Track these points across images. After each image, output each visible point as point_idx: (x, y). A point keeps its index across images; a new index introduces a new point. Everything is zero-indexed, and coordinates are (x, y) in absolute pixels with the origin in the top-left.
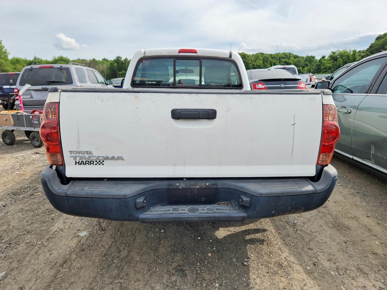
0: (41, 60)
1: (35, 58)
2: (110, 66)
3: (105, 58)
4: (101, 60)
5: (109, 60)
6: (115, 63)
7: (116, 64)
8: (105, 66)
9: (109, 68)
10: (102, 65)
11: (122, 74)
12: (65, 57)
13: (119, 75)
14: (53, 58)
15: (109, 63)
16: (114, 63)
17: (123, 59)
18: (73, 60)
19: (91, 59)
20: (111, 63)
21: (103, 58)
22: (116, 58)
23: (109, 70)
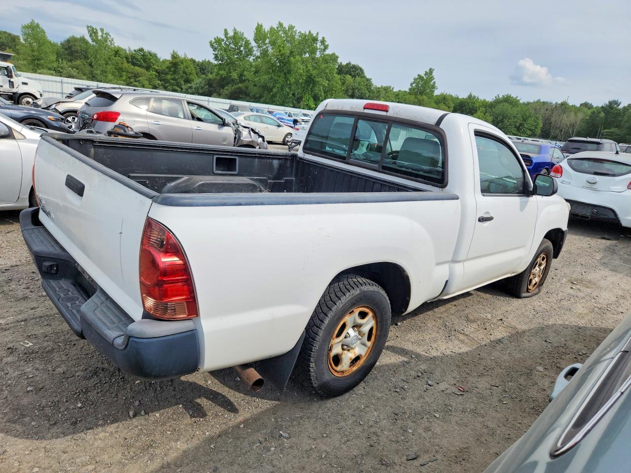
0: (476, 100)
1: (470, 96)
2: (590, 118)
3: (588, 102)
4: (578, 105)
5: (595, 106)
6: (602, 112)
7: (602, 115)
8: (580, 116)
9: (587, 119)
10: (576, 113)
11: (610, 134)
12: (514, 97)
13: (603, 135)
14: (496, 97)
15: (589, 112)
16: (600, 113)
17: (621, 107)
18: (527, 102)
19: (559, 102)
20: (593, 113)
21: (583, 102)
22: (607, 103)
23: (586, 124)
